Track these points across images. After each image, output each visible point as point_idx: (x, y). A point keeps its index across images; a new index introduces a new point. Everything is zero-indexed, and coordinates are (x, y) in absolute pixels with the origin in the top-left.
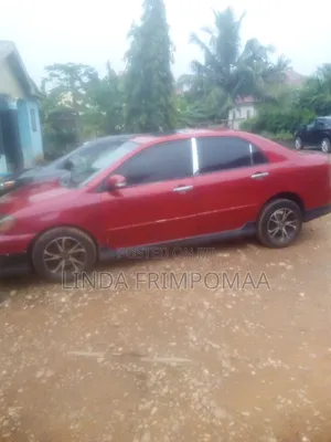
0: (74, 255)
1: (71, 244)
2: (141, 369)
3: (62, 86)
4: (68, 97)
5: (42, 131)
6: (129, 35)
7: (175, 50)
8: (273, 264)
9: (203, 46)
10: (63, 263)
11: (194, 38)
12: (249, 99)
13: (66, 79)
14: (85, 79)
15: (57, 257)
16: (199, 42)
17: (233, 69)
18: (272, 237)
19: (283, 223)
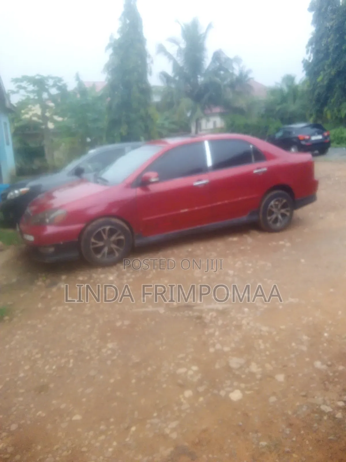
0: (114, 242)
1: (112, 232)
2: (196, 314)
3: (28, 98)
4: (37, 110)
5: (14, 144)
6: (107, 48)
7: (152, 62)
8: (274, 243)
9: (170, 57)
10: (106, 250)
11: (161, 49)
12: (217, 110)
13: (33, 92)
14: (54, 91)
15: (101, 244)
16: (166, 53)
17: (201, 79)
18: (271, 223)
19: (279, 210)
